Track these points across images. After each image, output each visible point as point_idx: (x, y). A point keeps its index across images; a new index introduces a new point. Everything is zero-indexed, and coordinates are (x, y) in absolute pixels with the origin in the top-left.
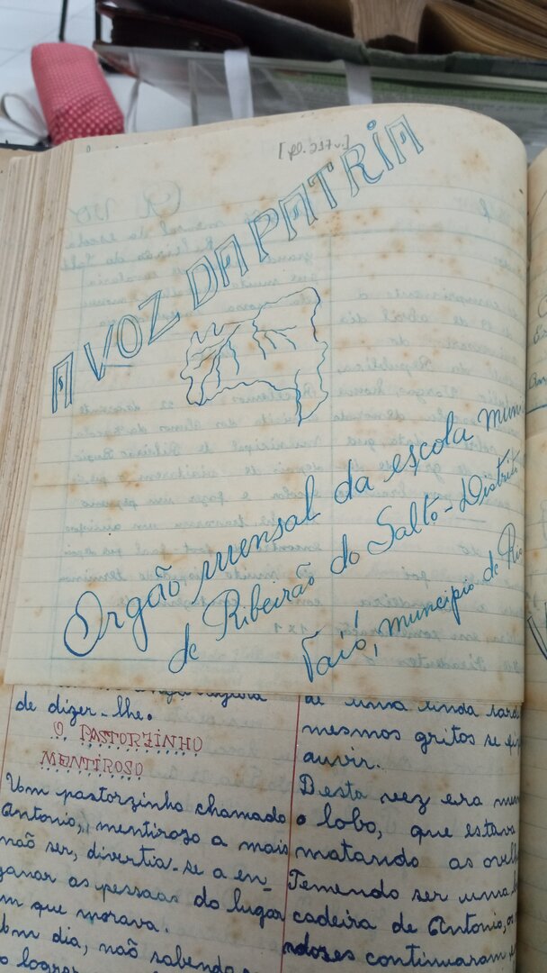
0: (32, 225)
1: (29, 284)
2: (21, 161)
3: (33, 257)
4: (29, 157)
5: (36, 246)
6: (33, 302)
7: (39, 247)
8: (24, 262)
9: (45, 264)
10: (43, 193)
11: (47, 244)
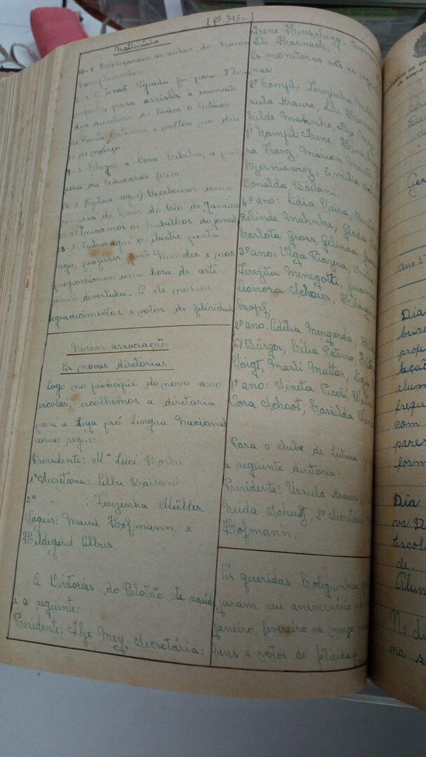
0: (12, 122)
1: (10, 161)
2: (6, 80)
3: (12, 143)
4: (11, 77)
5: (14, 135)
6: (12, 173)
7: (16, 136)
8: (8, 147)
9: (19, 148)
10: (18, 100)
11: (20, 134)
